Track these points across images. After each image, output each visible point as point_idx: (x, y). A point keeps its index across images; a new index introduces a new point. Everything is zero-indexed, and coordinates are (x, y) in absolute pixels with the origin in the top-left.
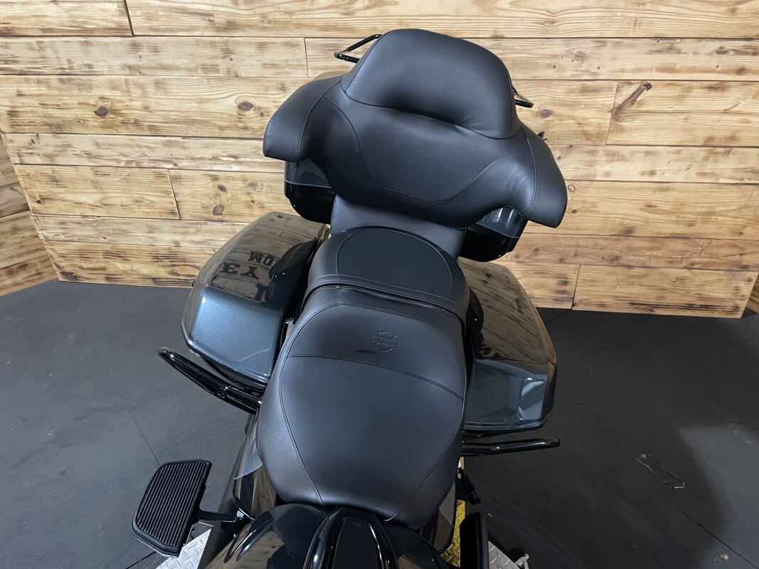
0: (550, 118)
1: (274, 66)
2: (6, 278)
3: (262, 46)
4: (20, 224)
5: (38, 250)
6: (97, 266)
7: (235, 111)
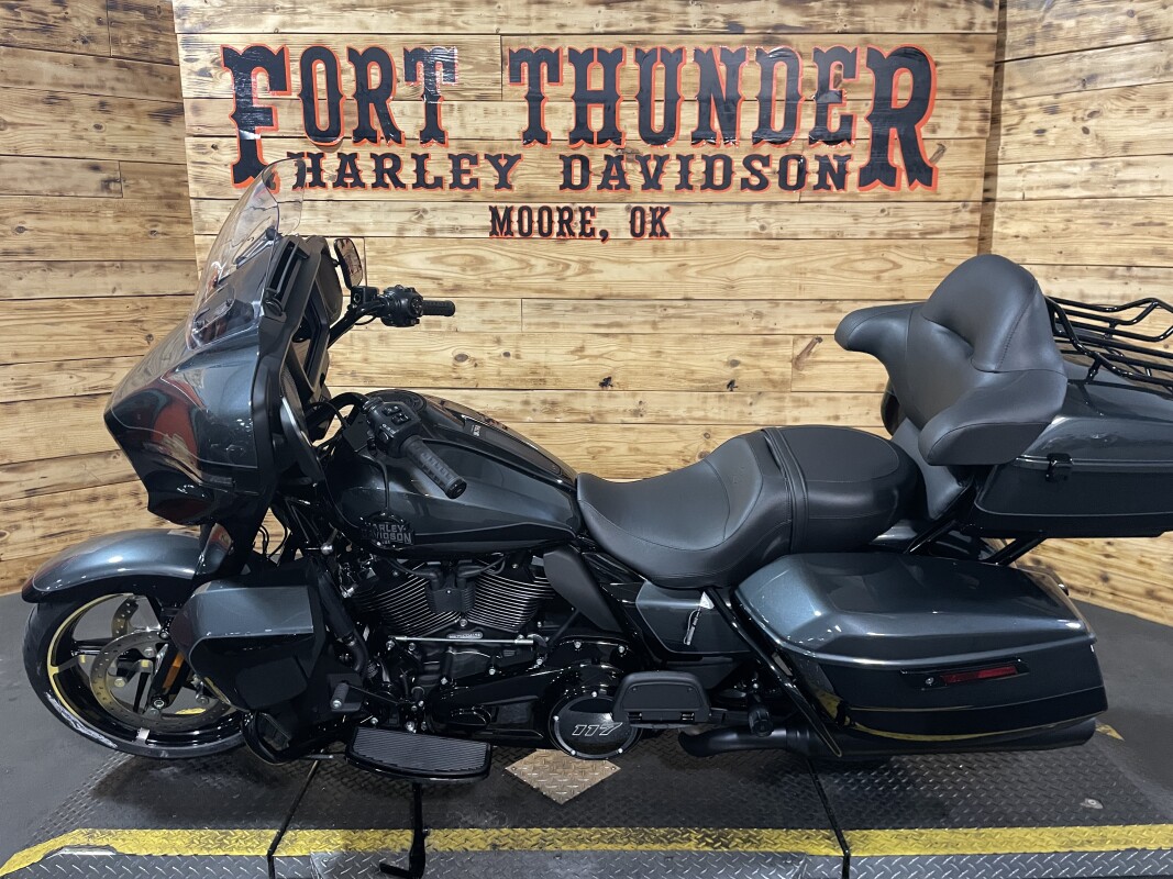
0: (738, 368)
1: (492, 322)
3: (483, 305)
7: (450, 362)
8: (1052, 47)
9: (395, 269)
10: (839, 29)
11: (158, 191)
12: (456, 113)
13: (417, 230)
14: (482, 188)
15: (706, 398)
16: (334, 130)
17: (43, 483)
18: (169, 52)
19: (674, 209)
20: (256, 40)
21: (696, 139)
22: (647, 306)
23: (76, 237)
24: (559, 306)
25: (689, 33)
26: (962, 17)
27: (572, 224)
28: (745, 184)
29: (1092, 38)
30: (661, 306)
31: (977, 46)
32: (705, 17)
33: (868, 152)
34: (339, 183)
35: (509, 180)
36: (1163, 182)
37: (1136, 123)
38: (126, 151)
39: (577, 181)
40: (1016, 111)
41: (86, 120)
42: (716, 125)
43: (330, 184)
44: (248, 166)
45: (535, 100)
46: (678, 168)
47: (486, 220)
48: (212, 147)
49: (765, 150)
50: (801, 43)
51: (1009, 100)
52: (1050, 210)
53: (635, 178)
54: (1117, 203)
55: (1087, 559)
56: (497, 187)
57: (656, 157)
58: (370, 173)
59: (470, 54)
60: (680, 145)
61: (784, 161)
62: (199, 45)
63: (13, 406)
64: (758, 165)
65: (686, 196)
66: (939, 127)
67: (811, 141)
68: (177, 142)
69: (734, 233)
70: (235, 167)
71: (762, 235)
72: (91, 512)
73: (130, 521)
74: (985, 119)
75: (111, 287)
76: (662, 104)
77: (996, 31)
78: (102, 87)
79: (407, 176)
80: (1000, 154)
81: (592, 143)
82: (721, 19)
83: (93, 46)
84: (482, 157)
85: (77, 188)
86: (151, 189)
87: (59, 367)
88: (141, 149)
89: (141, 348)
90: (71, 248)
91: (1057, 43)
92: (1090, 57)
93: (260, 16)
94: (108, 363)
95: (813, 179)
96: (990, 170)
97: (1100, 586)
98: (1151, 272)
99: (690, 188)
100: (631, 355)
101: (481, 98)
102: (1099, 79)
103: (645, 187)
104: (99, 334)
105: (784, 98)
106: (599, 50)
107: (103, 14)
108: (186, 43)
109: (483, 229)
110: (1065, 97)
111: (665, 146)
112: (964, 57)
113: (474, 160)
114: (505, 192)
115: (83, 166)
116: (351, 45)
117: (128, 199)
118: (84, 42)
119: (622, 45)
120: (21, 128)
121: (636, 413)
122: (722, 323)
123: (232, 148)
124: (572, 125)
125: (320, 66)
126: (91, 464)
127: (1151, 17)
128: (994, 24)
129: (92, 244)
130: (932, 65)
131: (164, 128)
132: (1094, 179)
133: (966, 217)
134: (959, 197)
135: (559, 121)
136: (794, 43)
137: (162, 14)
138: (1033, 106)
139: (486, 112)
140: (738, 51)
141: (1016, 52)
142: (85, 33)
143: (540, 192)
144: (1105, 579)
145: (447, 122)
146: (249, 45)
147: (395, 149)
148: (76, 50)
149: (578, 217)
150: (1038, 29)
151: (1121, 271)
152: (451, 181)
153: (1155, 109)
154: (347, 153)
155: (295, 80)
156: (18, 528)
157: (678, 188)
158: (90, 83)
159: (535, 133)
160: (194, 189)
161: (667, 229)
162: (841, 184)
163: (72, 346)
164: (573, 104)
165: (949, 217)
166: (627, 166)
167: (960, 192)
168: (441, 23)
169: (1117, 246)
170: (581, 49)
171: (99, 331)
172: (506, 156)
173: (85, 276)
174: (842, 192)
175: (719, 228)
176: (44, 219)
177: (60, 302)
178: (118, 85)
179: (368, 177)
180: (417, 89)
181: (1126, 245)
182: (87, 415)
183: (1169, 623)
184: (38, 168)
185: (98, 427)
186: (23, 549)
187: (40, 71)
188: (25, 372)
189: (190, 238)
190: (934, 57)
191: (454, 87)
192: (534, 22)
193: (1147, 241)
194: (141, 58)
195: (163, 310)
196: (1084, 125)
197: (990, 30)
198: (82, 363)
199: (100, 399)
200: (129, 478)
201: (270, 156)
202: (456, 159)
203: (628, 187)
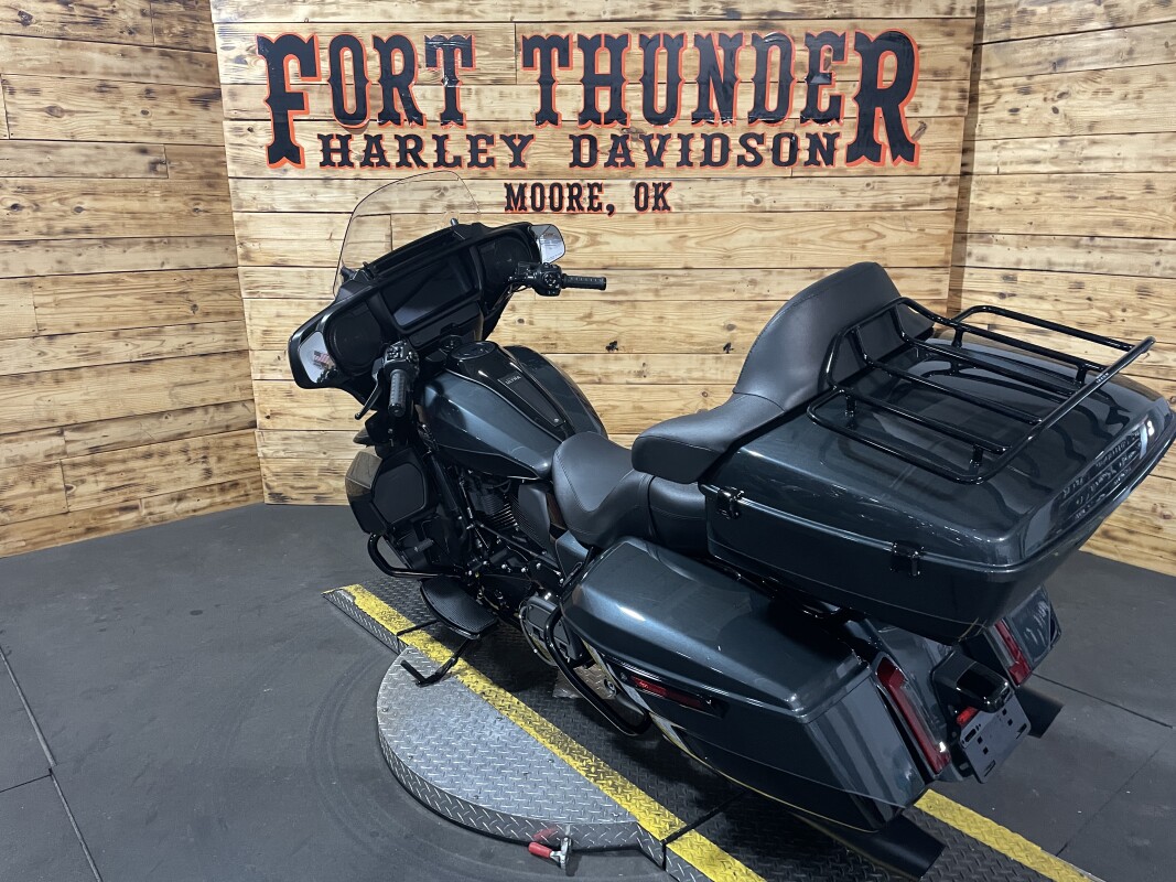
0: (734, 331)
2: (216, 494)
4: (243, 440)
5: (250, 470)
6: (309, 484)
8: (1026, 31)
10: (828, 14)
11: (200, 171)
12: (473, 97)
13: (439, 207)
14: (497, 166)
15: (704, 359)
16: (360, 115)
17: (105, 441)
18: (206, 40)
19: (674, 184)
20: (288, 29)
21: (696, 119)
22: (650, 275)
23: (129, 216)
25: (690, 20)
26: (944, 4)
27: (581, 200)
28: (741, 160)
29: (1061, 25)
30: (663, 275)
31: (957, 30)
32: (705, 4)
33: (855, 131)
34: (366, 163)
35: (523, 158)
36: (1124, 159)
37: (1100, 104)
38: (171, 134)
39: (585, 159)
40: (993, 91)
41: (134, 107)
42: (714, 106)
43: (357, 163)
44: (283, 149)
45: (547, 83)
46: (679, 146)
47: (501, 196)
48: (249, 130)
49: (760, 128)
50: (794, 29)
51: (987, 80)
52: (1022, 184)
53: (639, 155)
54: (1082, 178)
56: (512, 165)
57: (659, 136)
58: (394, 153)
59: (487, 41)
60: (681, 125)
61: (778, 140)
62: (235, 34)
63: (78, 371)
64: (753, 143)
65: (686, 172)
66: (921, 106)
67: (803, 120)
68: (215, 125)
69: (731, 207)
70: (270, 149)
71: (756, 208)
72: (147, 468)
73: (182, 475)
74: (964, 98)
75: (160, 261)
76: (665, 86)
77: (974, 16)
78: (148, 75)
80: (977, 131)
81: (599, 123)
82: (720, 6)
83: (138, 37)
84: (497, 138)
85: (127, 170)
86: (193, 170)
87: (116, 335)
88: (183, 132)
89: (188, 317)
90: (124, 225)
91: (1032, 27)
92: (1061, 42)
93: (292, 7)
94: (159, 332)
95: (804, 156)
96: (968, 145)
98: (1113, 242)
99: (690, 164)
100: (635, 321)
101: (496, 82)
102: (1068, 63)
103: (648, 165)
104: (150, 305)
105: (777, 80)
106: (606, 36)
107: (146, 6)
108: (222, 32)
109: (499, 204)
110: (1037, 79)
111: (667, 126)
112: (945, 40)
113: (490, 140)
114: (519, 170)
115: (133, 150)
116: (377, 33)
117: (173, 180)
118: (131, 33)
119: (627, 31)
120: (77, 115)
121: (640, 374)
122: (718, 290)
123: (267, 131)
124: (581, 107)
125: (347, 53)
126: (146, 423)
127: (1117, 5)
128: (973, 9)
129: (142, 222)
130: (914, 47)
131: (204, 112)
132: (1063, 155)
133: (945, 190)
134: (939, 171)
135: (569, 102)
136: (788, 28)
137: (200, 4)
138: (1007, 86)
139: (502, 95)
140: (735, 36)
141: (993, 36)
142: (130, 24)
143: (551, 170)
145: (466, 105)
146: (281, 34)
147: (418, 131)
148: (123, 41)
150: (1014, 15)
151: (1085, 241)
152: (469, 160)
153: (1118, 91)
154: (373, 135)
156: (83, 482)
157: (679, 164)
158: (135, 71)
159: (547, 115)
160: (232, 169)
161: (669, 204)
162: (829, 160)
163: (125, 316)
164: (582, 87)
165: (930, 190)
166: (631, 144)
167: (939, 166)
168: (459, 12)
169: (1083, 218)
170: (589, 36)
171: (148, 303)
172: (520, 137)
173: (137, 252)
174: (831, 167)
175: (717, 202)
176: (100, 200)
177: (115, 276)
178: (162, 73)
179: (393, 157)
180: (437, 74)
181: (1091, 217)
182: (141, 379)
183: (1122, 559)
184: (93, 152)
185: (151, 390)
186: (88, 501)
187: (91, 62)
188: (87, 340)
189: (229, 215)
190: (917, 40)
191: (472, 73)
192: (546, 9)
193: (1108, 213)
194: (182, 47)
195: (206, 281)
196: (1055, 105)
197: (969, 15)
198: (135, 332)
199: (152, 365)
200: (180, 436)
201: (303, 138)
202: (473, 140)
203: (633, 165)
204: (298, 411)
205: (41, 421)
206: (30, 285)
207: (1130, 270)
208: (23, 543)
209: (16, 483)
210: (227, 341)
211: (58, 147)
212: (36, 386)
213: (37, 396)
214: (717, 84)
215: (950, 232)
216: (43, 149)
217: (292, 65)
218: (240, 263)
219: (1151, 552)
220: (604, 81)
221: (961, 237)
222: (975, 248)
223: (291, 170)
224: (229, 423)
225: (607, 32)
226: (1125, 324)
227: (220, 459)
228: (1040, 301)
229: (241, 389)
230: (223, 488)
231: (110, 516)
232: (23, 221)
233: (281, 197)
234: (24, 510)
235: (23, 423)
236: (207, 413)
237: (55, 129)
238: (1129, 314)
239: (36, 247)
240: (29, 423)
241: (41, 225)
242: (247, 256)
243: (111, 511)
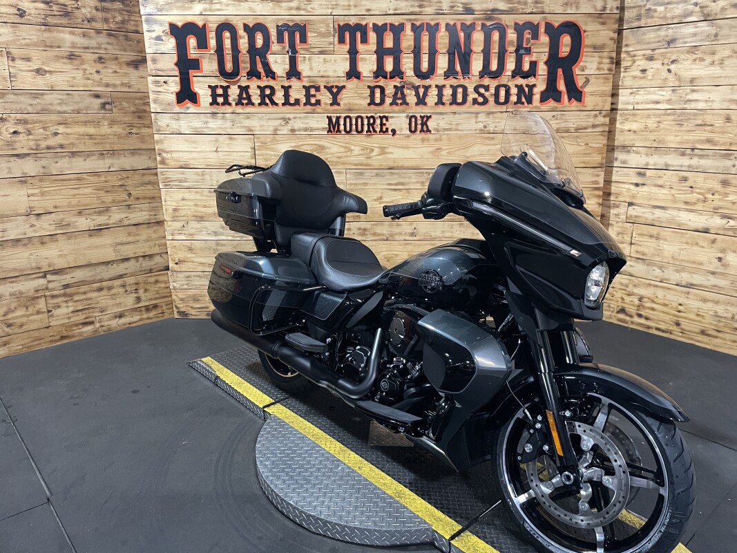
2: (144, 313)
4: (160, 278)
5: (165, 297)
6: (203, 306)
8: (650, 22)
9: (272, 153)
10: (529, 11)
11: (133, 109)
12: (307, 62)
13: (285, 130)
14: (323, 105)
15: (452, 225)
16: (235, 73)
17: (72, 281)
18: (137, 26)
19: (433, 116)
20: (190, 19)
21: (447, 75)
22: (418, 173)
23: (87, 137)
24: (368, 173)
25: (443, 14)
26: (599, 5)
27: (375, 126)
28: (475, 101)
29: (673, 18)
30: (427, 173)
31: (608, 21)
32: (452, 4)
33: (546, 83)
34: (239, 103)
35: (338, 100)
36: (713, 101)
37: (697, 67)
38: (114, 86)
39: (378, 101)
40: (630, 59)
41: (91, 68)
42: (458, 68)
43: (234, 103)
44: (186, 95)
45: (353, 53)
46: (436, 93)
47: (325, 124)
48: (164, 82)
49: (486, 81)
50: (508, 20)
51: (626, 52)
52: (649, 116)
53: (411, 98)
54: (686, 113)
55: (668, 314)
56: (331, 105)
57: (423, 86)
58: (257, 97)
59: (315, 27)
60: (438, 79)
61: (497, 89)
62: (156, 22)
63: (55, 237)
64: (482, 91)
65: (441, 109)
66: (586, 68)
67: (513, 77)
68: (142, 79)
69: (469, 130)
70: (178, 94)
71: (484, 131)
72: (99, 297)
73: (122, 301)
74: (612, 63)
75: (107, 166)
76: (427, 55)
77: (618, 12)
78: (100, 48)
79: (279, 99)
80: (620, 83)
81: (386, 78)
82: (461, 6)
83: (94, 24)
84: (322, 87)
85: (87, 108)
86: (129, 107)
87: (80, 213)
88: (123, 84)
89: (125, 201)
90: (85, 143)
91: (654, 20)
92: (672, 28)
93: (192, 5)
94: (107, 210)
95: (514, 98)
96: (615, 92)
97: (675, 328)
98: (706, 152)
99: (443, 104)
101: (322, 53)
102: (677, 41)
103: (417, 104)
104: (102, 193)
105: (497, 51)
106: (391, 24)
107: (99, 4)
108: (148, 21)
109: (323, 129)
110: (657, 51)
111: (428, 80)
112: (600, 27)
113: (318, 89)
114: (335, 107)
115: (90, 95)
116: (246, 22)
117: (116, 114)
118: (89, 21)
119: (404, 21)
120: (55, 74)
121: (412, 234)
123: (176, 83)
124: (375, 68)
125: (227, 34)
126: (99, 269)
127: (707, 7)
128: (617, 8)
129: (96, 141)
130: (582, 32)
131: (135, 71)
132: (674, 98)
133: (601, 120)
134: (597, 108)
135: (367, 65)
136: (503, 19)
137: (132, 3)
138: (639, 56)
139: (325, 61)
140: (471, 24)
141: (630, 24)
142: (89, 16)
143: (356, 108)
144: (678, 324)
145: (302, 67)
146: (185, 22)
147: (271, 83)
148: (84, 27)
149: (378, 121)
150: (643, 11)
151: (689, 151)
152: (305, 102)
153: (709, 59)
154: (244, 85)
155: (212, 42)
156: (59, 307)
157: (436, 104)
158: (92, 45)
159: (353, 73)
160: (154, 107)
161: (430, 129)
162: (530, 101)
163: (85, 201)
164: (375, 56)
165: (592, 120)
166: (406, 91)
167: (598, 105)
168: (298, 9)
169: (686, 137)
170: (380, 24)
171: (101, 192)
172: (337, 87)
173: (93, 160)
174: (530, 105)
175: (460, 127)
176: (69, 127)
177: (79, 175)
178: (109, 47)
179: (256, 99)
180: (284, 48)
181: (691, 137)
182: (96, 241)
183: (713, 348)
184: (65, 97)
185: (103, 247)
186: (62, 319)
187: (64, 40)
188: (61, 216)
189: (152, 136)
190: (583, 27)
191: (306, 47)
192: (352, 7)
193: (703, 134)
194: (121, 30)
195: (137, 178)
196: (669, 67)
197: (615, 12)
198: (92, 211)
199: (103, 231)
200: (121, 277)
201: (198, 87)
202: (307, 89)
203: (407, 104)
204: (196, 260)
205: (32, 269)
206: (25, 182)
207: (717, 170)
208: (21, 347)
209: (16, 308)
210: (150, 215)
211: (43, 94)
212: (29, 246)
213: (29, 253)
214: (459, 54)
215: (604, 145)
216: (33, 96)
217: (192, 42)
218: (159, 166)
219: (731, 344)
220: (389, 52)
221: (611, 148)
222: (620, 156)
223: (192, 108)
224: (152, 267)
225: (390, 22)
226: (713, 203)
227: (146, 291)
228: (661, 188)
229: (159, 246)
230: (148, 309)
231: (76, 328)
232: (20, 141)
233: (185, 125)
234: (22, 326)
235: (21, 270)
236: (137, 261)
237: (41, 83)
238: (717, 196)
239: (28, 158)
240: (24, 270)
241: (32, 144)
242: (163, 162)
243: (77, 325)
